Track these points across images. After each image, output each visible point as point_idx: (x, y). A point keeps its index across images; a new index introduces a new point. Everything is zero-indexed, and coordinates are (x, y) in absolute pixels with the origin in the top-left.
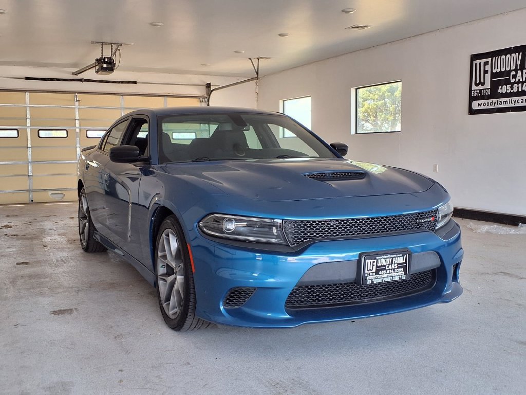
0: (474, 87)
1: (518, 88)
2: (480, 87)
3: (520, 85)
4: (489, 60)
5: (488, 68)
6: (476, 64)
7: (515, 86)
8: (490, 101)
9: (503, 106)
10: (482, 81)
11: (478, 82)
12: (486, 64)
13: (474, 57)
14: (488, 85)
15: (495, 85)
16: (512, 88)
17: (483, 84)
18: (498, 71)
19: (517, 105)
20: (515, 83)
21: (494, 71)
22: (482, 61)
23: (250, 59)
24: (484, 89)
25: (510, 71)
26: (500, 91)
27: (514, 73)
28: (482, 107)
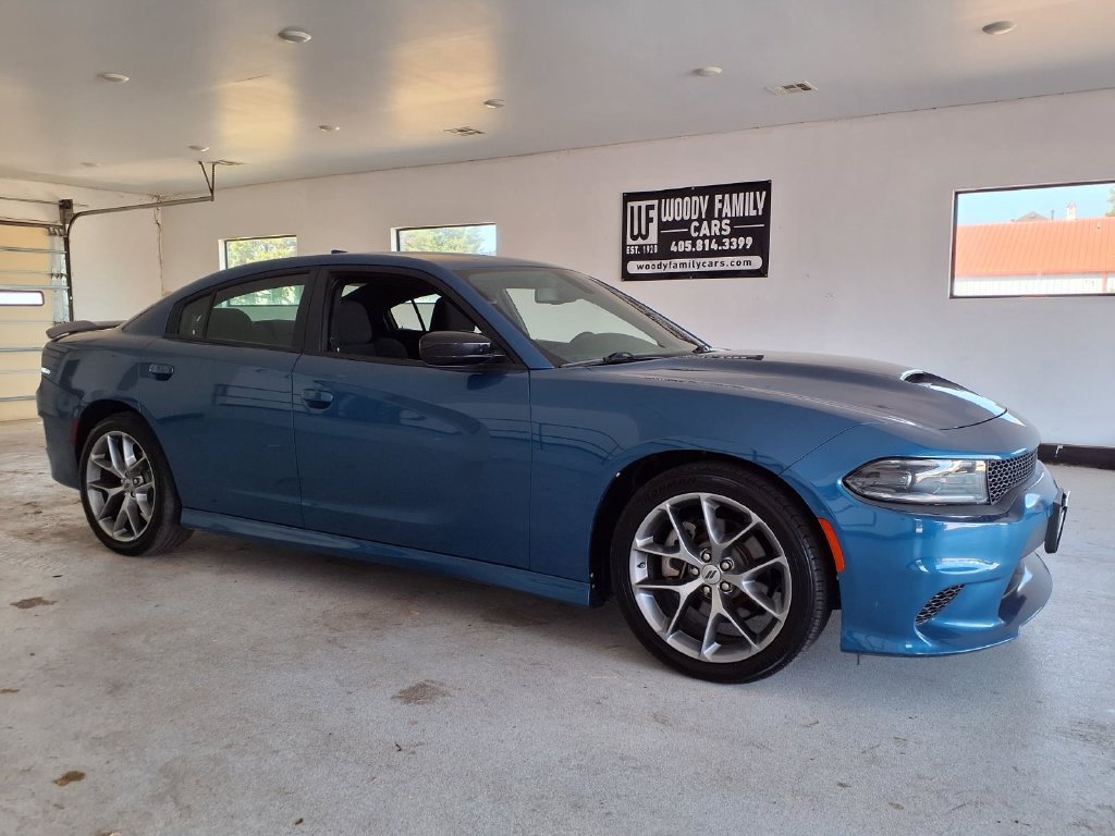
0: (630, 241)
1: (704, 245)
2: (640, 241)
3: (707, 241)
4: (655, 202)
5: (653, 214)
6: (632, 208)
7: (699, 242)
8: (657, 262)
9: (678, 270)
10: (643, 232)
11: (636, 233)
12: (650, 208)
13: (629, 197)
14: (653, 238)
15: (664, 241)
16: (694, 245)
17: (644, 238)
18: (670, 219)
19: (702, 269)
20: (698, 238)
21: (664, 219)
22: (644, 204)
23: (200, 163)
24: (646, 245)
25: (691, 221)
26: (673, 248)
27: (697, 224)
28: (644, 271)
